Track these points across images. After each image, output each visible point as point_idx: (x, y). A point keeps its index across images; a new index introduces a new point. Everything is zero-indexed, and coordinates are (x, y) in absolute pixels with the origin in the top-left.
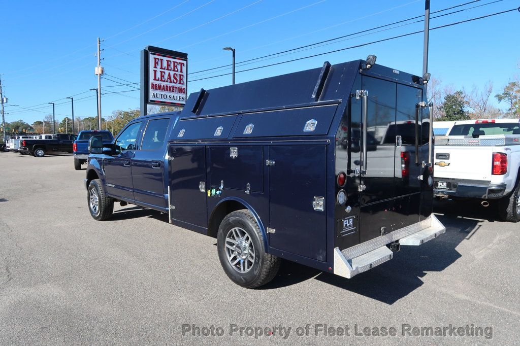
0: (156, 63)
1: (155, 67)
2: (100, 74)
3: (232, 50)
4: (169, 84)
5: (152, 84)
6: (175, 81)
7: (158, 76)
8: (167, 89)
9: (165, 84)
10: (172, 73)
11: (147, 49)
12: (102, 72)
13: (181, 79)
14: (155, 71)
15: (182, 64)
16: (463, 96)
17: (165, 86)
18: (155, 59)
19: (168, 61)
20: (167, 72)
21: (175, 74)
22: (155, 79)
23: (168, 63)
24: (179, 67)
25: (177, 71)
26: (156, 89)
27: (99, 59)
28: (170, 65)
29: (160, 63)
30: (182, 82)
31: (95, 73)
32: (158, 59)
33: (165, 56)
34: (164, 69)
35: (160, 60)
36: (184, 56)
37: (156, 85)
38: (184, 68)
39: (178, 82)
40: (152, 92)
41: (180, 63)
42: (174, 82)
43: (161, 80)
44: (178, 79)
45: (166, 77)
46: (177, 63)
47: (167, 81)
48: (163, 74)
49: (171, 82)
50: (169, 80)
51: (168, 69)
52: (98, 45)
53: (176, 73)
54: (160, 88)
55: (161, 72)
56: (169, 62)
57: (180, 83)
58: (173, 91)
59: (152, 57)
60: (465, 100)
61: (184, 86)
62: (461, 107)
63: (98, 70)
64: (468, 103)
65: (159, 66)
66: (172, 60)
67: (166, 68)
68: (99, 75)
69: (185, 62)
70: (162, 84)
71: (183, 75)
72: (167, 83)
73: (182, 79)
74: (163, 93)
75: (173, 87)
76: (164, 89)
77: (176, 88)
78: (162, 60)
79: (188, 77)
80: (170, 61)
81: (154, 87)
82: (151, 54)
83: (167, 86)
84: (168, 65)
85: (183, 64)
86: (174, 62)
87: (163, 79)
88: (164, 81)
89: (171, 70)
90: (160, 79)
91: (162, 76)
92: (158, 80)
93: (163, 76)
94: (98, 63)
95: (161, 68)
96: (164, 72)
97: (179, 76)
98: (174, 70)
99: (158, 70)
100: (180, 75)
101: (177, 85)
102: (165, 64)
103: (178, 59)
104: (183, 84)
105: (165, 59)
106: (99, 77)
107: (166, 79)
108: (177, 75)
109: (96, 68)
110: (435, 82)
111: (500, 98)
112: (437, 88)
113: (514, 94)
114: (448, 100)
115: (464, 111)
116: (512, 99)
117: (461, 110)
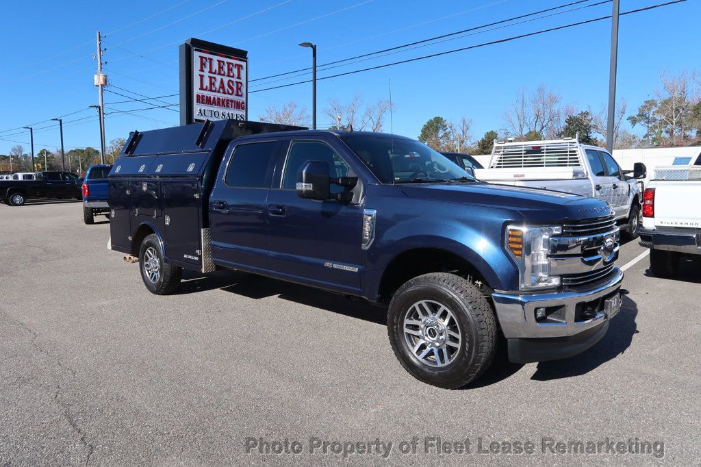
0: (203, 64)
1: (202, 70)
2: (102, 85)
3: (311, 46)
4: (222, 96)
5: (198, 96)
6: (231, 92)
7: (206, 83)
8: (219, 103)
9: (217, 95)
10: (226, 79)
11: (189, 43)
12: (105, 81)
13: (238, 89)
14: (202, 77)
15: (239, 67)
16: (589, 117)
17: (216, 98)
18: (202, 58)
19: (219, 62)
20: (219, 78)
21: (229, 81)
22: (201, 88)
23: (219, 64)
24: (235, 71)
25: (233, 77)
26: (203, 103)
27: (99, 64)
28: (222, 68)
29: (208, 64)
30: (240, 93)
31: (94, 83)
32: (206, 58)
33: (216, 55)
34: (215, 73)
35: (208, 60)
36: (242, 55)
37: (203, 96)
38: (243, 73)
39: (235, 93)
40: (197, 108)
41: (236, 65)
42: (229, 93)
43: (211, 90)
44: (235, 88)
45: (217, 85)
46: (232, 64)
47: (219, 92)
48: (213, 80)
49: (224, 93)
50: (221, 91)
51: (219, 74)
52: (98, 42)
53: (232, 79)
54: (208, 101)
55: (210, 78)
56: (222, 64)
57: (237, 95)
58: (228, 107)
59: (196, 55)
60: (592, 123)
61: (242, 99)
62: (587, 133)
63: (98, 79)
64: (596, 127)
65: (207, 70)
66: (226, 60)
67: (217, 72)
68: (100, 86)
69: (243, 64)
70: (212, 95)
71: (241, 83)
72: (218, 94)
73: (240, 89)
74: (214, 108)
75: (228, 100)
76: (214, 102)
77: (232, 101)
78: (211, 60)
79: (249, 86)
80: (223, 62)
81: (201, 99)
82: (196, 50)
83: (219, 99)
84: (221, 68)
85: (242, 66)
86: (229, 64)
87: (214, 89)
88: (215, 91)
89: (224, 75)
90: (209, 88)
91: (212, 84)
92: (206, 90)
93: (214, 84)
94: (99, 68)
95: (210, 72)
96: (215, 78)
97: (235, 84)
98: (229, 76)
99: (206, 74)
100: (237, 83)
101: (233, 97)
102: (215, 67)
103: (234, 59)
104: (241, 96)
105: (215, 58)
106: (100, 90)
107: (218, 88)
108: (232, 82)
109: (96, 76)
110: (553, 100)
111: (634, 121)
112: (556, 108)
113: (651, 116)
114: (570, 124)
115: (591, 138)
116: (648, 122)
117: (588, 137)
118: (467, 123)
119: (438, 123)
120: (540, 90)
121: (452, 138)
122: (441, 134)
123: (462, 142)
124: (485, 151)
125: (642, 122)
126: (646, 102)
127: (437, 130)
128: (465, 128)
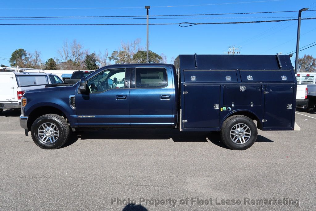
16: (95, 56)
60: (96, 58)
62: (95, 62)
64: (98, 60)
110: (80, 47)
111: (110, 59)
112: (81, 51)
113: (116, 57)
114: (88, 58)
115: (96, 64)
116: (115, 60)
117: (95, 64)
118: (38, 53)
119: (21, 52)
120: (75, 42)
121: (30, 60)
122: (23, 57)
123: (36, 62)
124: (52, 68)
125: (113, 60)
126: (114, 52)
127: (21, 56)
128: (37, 55)
